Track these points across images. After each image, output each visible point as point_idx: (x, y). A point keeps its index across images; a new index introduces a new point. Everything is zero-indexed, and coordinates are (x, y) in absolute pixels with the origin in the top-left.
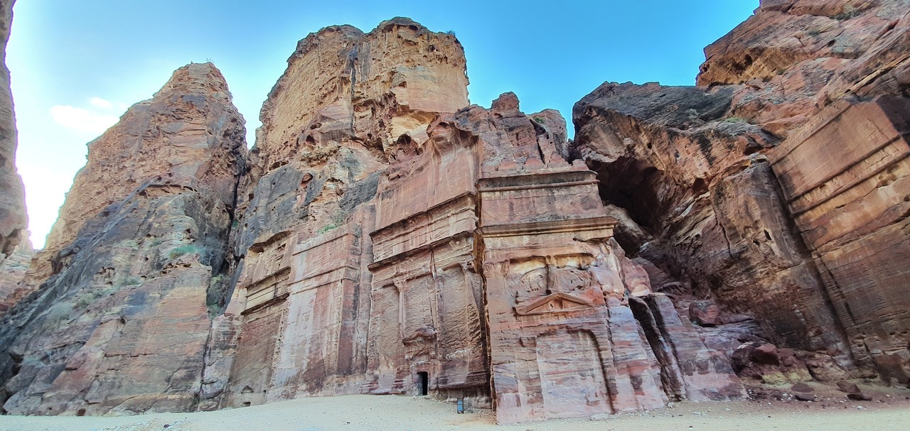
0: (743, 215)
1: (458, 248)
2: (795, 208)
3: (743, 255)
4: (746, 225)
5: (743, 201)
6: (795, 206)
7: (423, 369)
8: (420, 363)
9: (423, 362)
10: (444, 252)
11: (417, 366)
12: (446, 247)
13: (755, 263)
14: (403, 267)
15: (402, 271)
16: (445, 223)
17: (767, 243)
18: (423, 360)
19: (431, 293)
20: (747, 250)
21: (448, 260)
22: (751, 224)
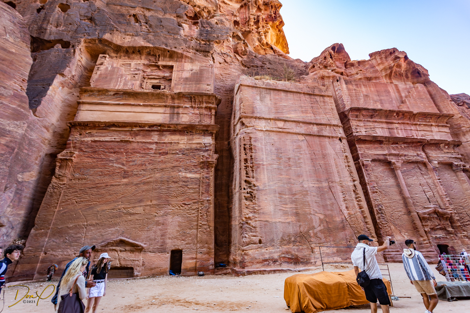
1: (447, 151)
7: (442, 242)
8: (438, 236)
9: (441, 235)
10: (435, 150)
11: (436, 238)
12: (436, 147)
14: (393, 149)
15: (393, 152)
16: (428, 129)
18: (440, 234)
19: (428, 178)
21: (443, 157)
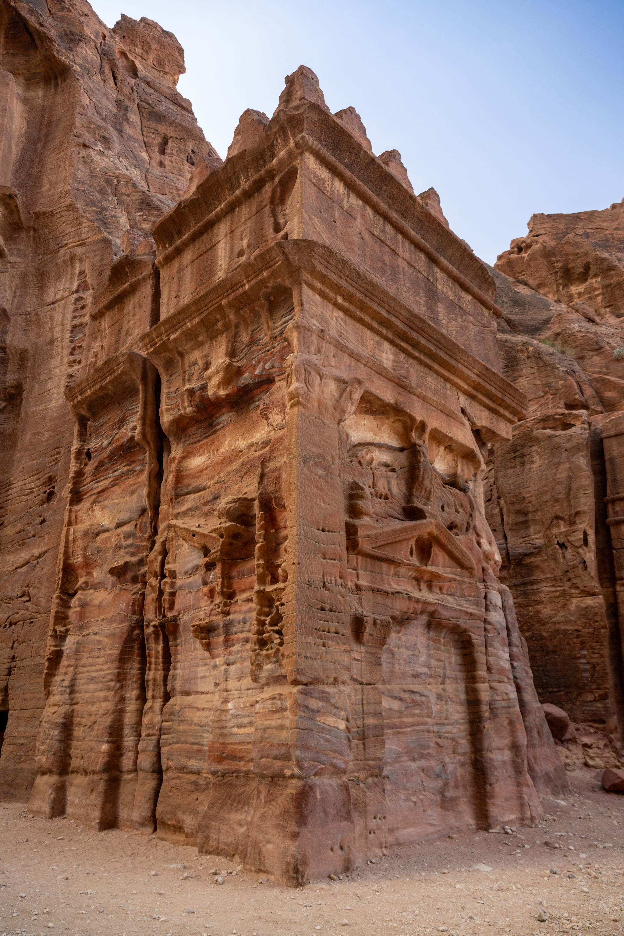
0: (560, 496)
2: (617, 512)
3: (529, 560)
4: (559, 514)
5: (565, 474)
6: (618, 509)
13: (542, 577)
17: (580, 550)
20: (538, 553)
22: (565, 514)
